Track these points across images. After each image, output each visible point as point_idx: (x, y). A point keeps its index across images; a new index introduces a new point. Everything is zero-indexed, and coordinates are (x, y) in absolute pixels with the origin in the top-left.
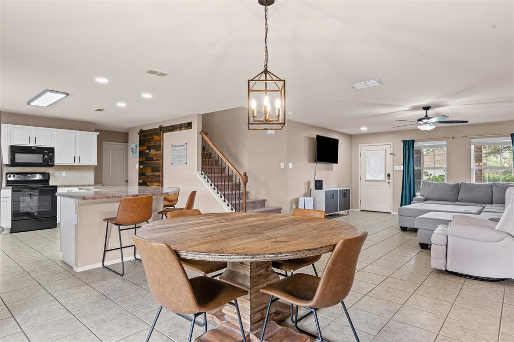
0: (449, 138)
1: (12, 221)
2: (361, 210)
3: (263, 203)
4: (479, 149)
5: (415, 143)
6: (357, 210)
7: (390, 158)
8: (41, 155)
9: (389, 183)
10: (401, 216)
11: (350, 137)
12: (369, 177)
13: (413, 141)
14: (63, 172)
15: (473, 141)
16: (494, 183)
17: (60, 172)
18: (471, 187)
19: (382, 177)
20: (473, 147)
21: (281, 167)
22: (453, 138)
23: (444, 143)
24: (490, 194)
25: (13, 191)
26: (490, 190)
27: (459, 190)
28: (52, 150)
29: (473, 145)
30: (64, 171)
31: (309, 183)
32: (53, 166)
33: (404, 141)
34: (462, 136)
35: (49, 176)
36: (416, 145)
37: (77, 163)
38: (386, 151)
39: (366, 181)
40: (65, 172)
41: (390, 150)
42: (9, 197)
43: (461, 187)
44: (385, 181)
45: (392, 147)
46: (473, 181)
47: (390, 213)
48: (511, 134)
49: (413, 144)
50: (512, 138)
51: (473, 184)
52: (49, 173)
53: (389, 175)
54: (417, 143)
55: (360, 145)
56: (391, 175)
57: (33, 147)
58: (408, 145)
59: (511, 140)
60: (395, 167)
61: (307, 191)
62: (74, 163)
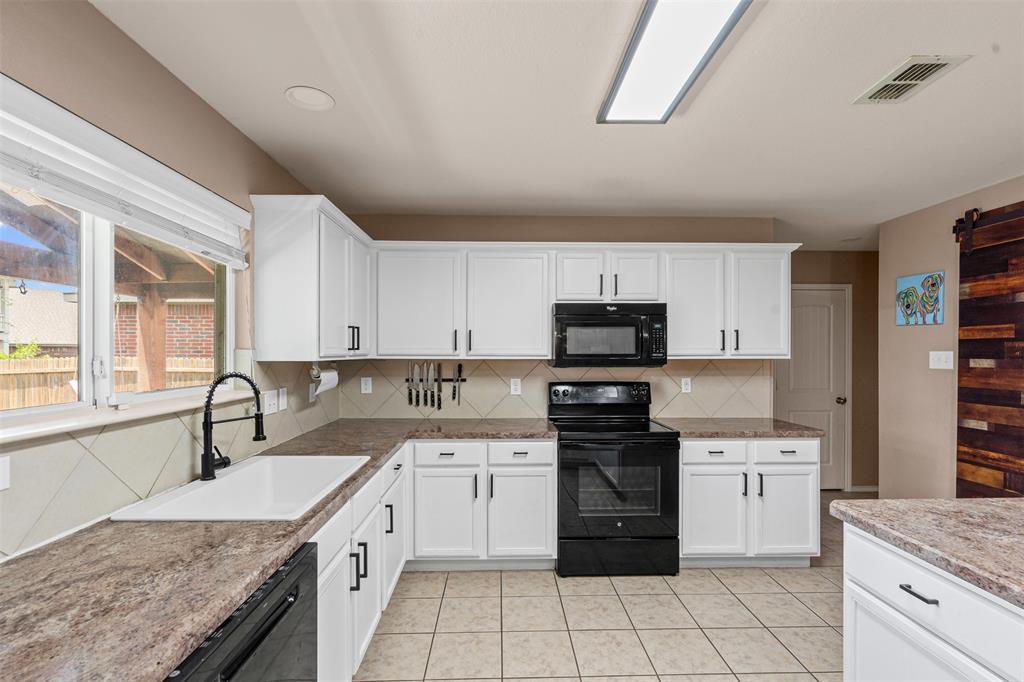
1: (559, 538)
8: (631, 331)
14: (683, 380)
17: (677, 379)
25: (563, 447)
30: (687, 376)
32: (662, 362)
35: (649, 391)
37: (730, 354)
40: (689, 380)
42: (551, 465)
52: (648, 384)
57: (611, 305)
62: (721, 353)
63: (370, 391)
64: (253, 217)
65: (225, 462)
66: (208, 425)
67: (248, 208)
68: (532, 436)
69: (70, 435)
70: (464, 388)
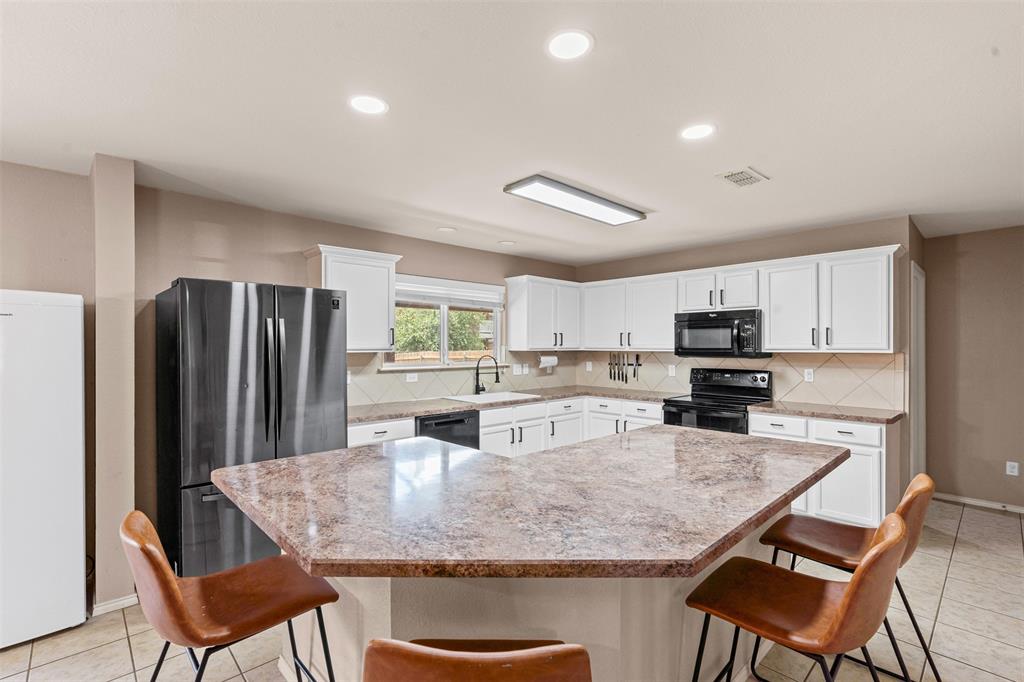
8: (726, 330)
28: (753, 316)
30: (809, 367)
35: (771, 378)
37: (824, 349)
42: (660, 420)
52: (769, 373)
57: (712, 313)
62: (813, 347)
63: (591, 370)
64: (506, 290)
65: (483, 389)
66: (478, 374)
67: (504, 284)
68: (648, 400)
69: (432, 370)
70: (640, 370)
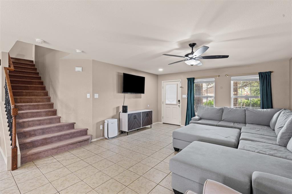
0: (217, 76)
2: (163, 123)
3: (72, 126)
4: (236, 84)
5: (195, 80)
6: (161, 123)
7: (180, 90)
9: (179, 106)
10: (174, 138)
11: (157, 76)
12: (167, 102)
13: (194, 79)
15: (232, 78)
16: (247, 109)
18: (230, 111)
19: (175, 102)
20: (232, 82)
21: (88, 97)
22: (219, 76)
23: (213, 79)
24: (244, 116)
26: (244, 113)
27: (223, 112)
29: (232, 81)
31: (118, 108)
33: (188, 79)
34: (225, 75)
36: (195, 81)
38: (177, 85)
39: (166, 104)
41: (180, 85)
43: (224, 110)
44: (177, 105)
45: (181, 83)
46: (232, 106)
47: (180, 125)
48: (259, 73)
49: (194, 81)
50: (259, 76)
51: (232, 109)
53: (179, 101)
54: (196, 80)
55: (162, 82)
56: (181, 101)
58: (191, 81)
59: (259, 77)
60: (183, 95)
61: (115, 113)
